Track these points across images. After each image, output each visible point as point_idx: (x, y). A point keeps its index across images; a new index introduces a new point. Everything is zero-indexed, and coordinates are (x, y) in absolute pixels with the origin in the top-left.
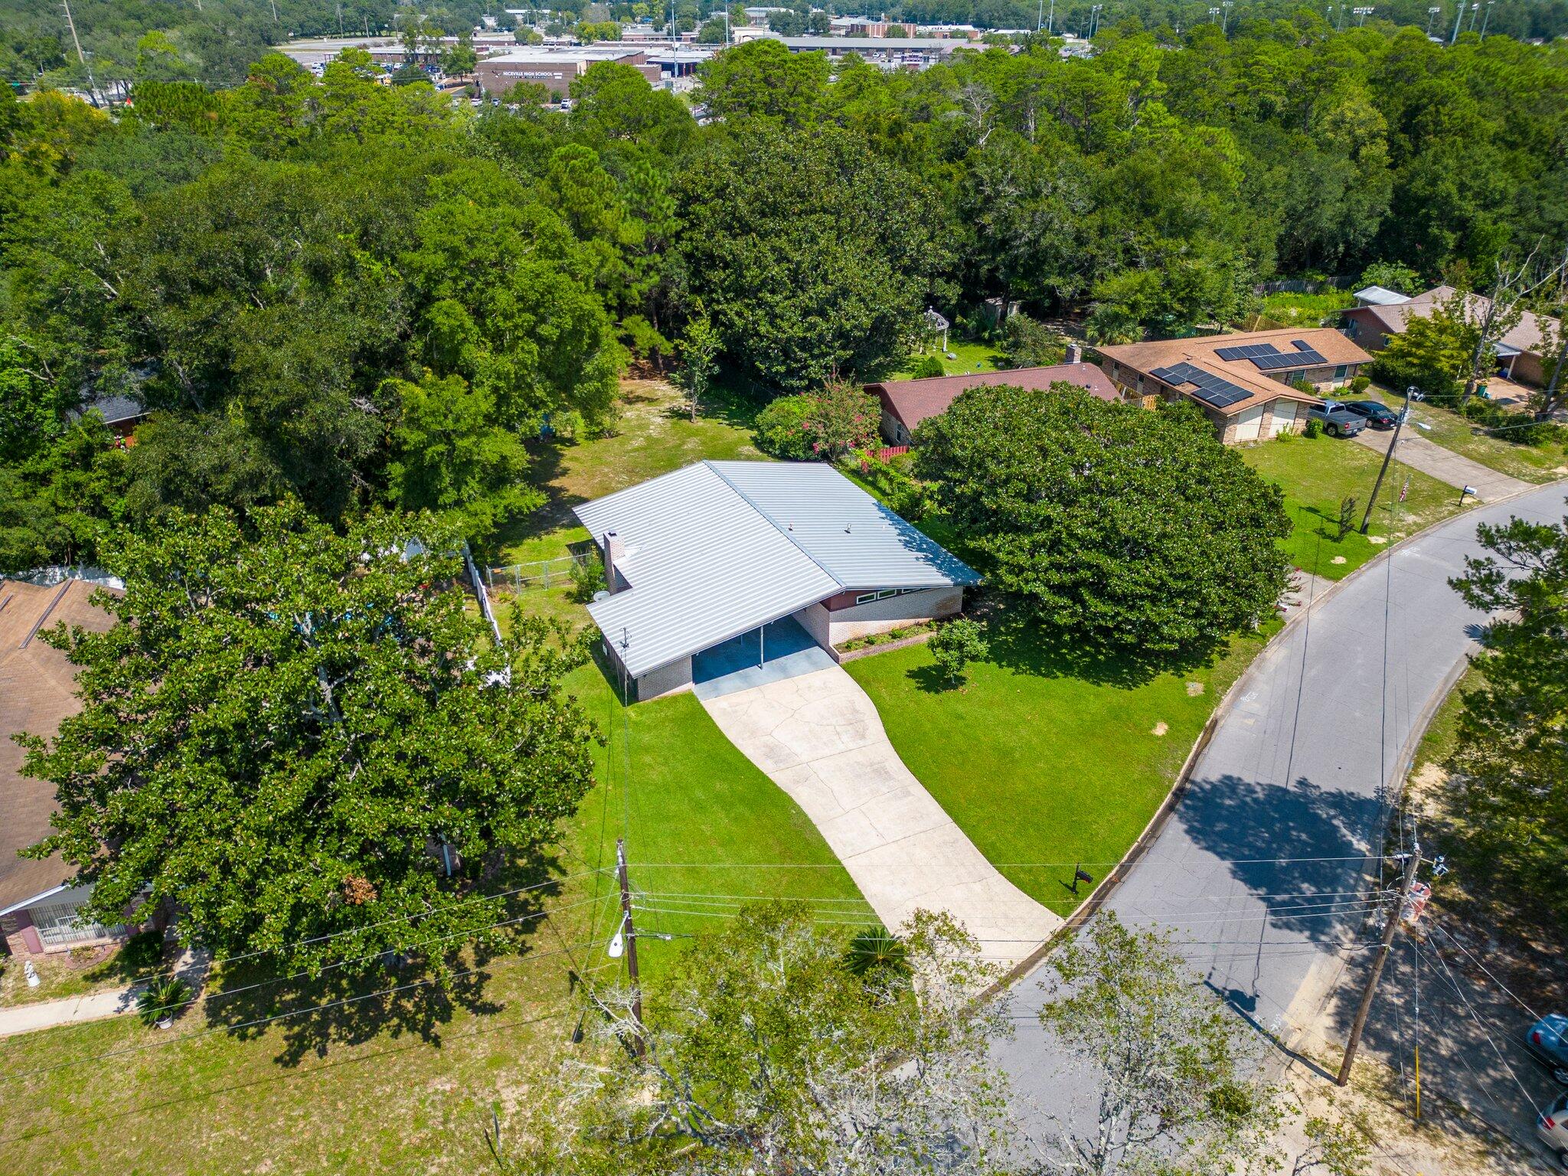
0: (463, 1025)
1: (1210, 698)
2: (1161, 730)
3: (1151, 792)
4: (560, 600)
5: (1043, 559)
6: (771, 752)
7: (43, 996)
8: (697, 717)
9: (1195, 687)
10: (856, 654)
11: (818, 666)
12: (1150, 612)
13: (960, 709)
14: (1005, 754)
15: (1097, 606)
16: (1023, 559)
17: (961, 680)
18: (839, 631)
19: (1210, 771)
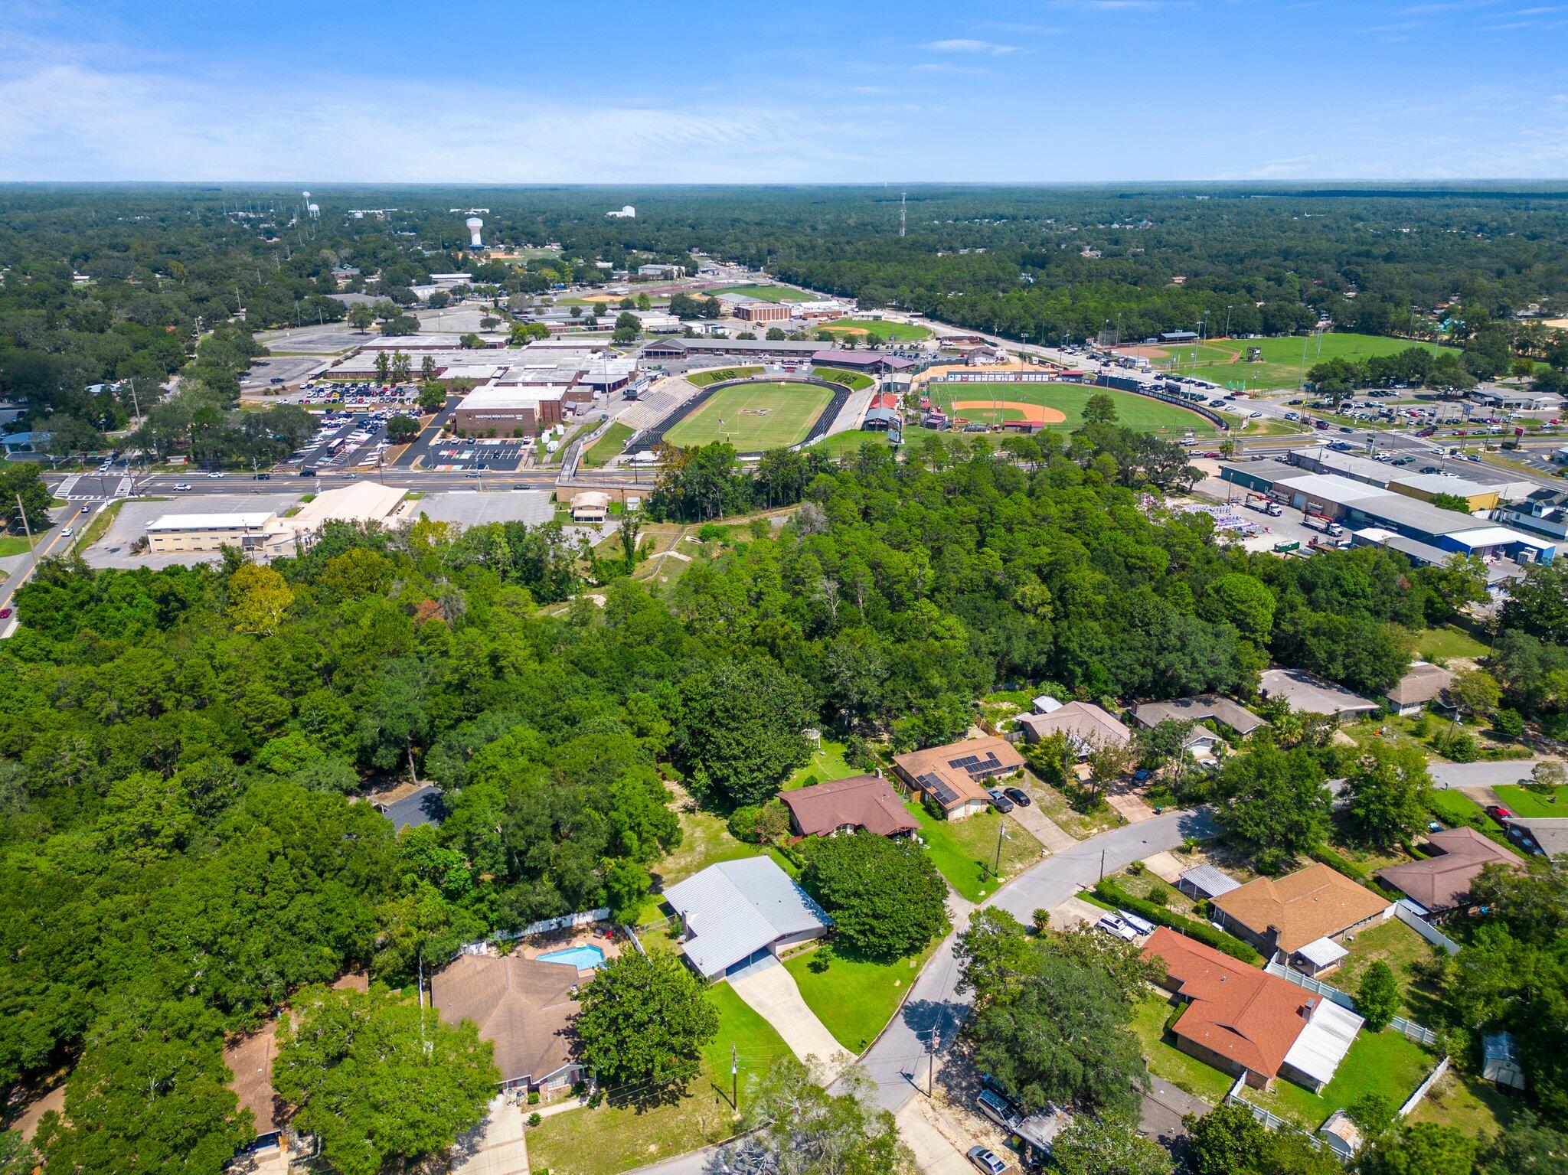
0: (683, 1101)
1: (918, 967)
2: (898, 983)
3: (891, 1009)
4: (663, 937)
5: (853, 920)
6: (759, 1004)
7: (554, 1103)
8: (730, 992)
9: (913, 964)
10: (787, 958)
11: (773, 965)
12: (891, 941)
13: (826, 980)
14: (842, 998)
15: (872, 939)
16: (845, 921)
17: (827, 967)
18: (780, 949)
19: (915, 997)
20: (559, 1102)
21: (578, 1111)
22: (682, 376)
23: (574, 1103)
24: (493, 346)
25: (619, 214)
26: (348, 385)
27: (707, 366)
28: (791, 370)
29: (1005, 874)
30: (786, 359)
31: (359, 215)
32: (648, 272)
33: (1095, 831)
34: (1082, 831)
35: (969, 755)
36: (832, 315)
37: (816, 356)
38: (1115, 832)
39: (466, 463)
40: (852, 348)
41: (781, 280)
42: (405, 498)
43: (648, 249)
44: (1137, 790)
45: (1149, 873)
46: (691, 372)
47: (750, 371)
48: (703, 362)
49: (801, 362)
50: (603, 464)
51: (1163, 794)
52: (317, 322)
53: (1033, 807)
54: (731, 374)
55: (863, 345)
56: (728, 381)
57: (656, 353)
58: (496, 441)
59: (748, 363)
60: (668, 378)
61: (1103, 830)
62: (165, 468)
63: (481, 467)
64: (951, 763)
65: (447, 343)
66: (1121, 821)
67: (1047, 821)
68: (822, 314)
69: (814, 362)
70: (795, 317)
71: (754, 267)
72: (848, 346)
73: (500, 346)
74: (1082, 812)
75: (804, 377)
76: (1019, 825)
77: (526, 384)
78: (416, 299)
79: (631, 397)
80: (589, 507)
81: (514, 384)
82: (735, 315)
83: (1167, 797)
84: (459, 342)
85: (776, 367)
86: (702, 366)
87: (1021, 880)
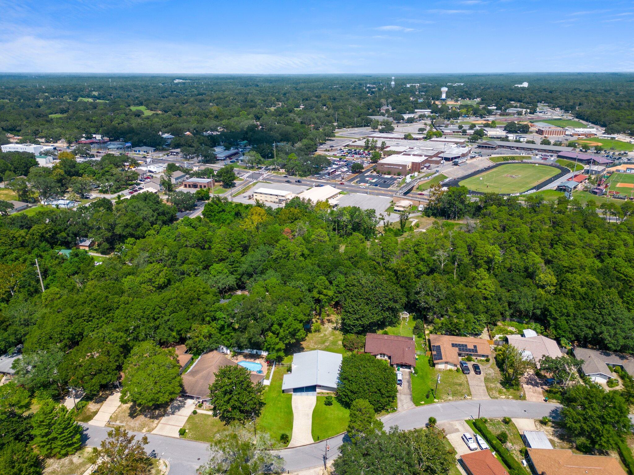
4: (286, 370)
6: (296, 407)
7: (205, 410)
8: (290, 398)
10: (320, 395)
11: (313, 395)
13: (330, 409)
14: (327, 418)
17: (331, 404)
18: (318, 390)
20: (207, 410)
21: (209, 416)
22: (488, 157)
23: (211, 413)
24: (417, 139)
25: (519, 86)
26: (353, 150)
27: (504, 154)
28: (546, 159)
29: (440, 398)
30: (544, 154)
31: (408, 86)
32: (510, 111)
33: (504, 397)
34: (497, 395)
35: (464, 343)
36: (588, 135)
37: (560, 154)
38: (514, 401)
39: (371, 183)
40: (586, 151)
41: (577, 118)
42: (340, 193)
43: (520, 101)
44: (544, 387)
45: (514, 425)
46: (493, 156)
47: (524, 157)
48: (502, 152)
49: (552, 156)
50: (424, 190)
51: (555, 393)
52: (362, 126)
53: (482, 376)
54: (513, 158)
55: (592, 151)
56: (510, 161)
57: (483, 147)
58: (389, 176)
59: (524, 154)
60: (480, 158)
61: (508, 398)
62: (277, 173)
63: (376, 185)
64: (452, 344)
65: (399, 137)
66: (523, 398)
67: (483, 384)
68: (582, 135)
69: (559, 156)
70: (567, 135)
71: (567, 111)
72: (584, 150)
73: (420, 139)
74: (504, 387)
75: (550, 163)
76: (467, 381)
77: (414, 155)
78: (403, 119)
79: (456, 164)
80: (401, 206)
81: (409, 155)
82: (537, 132)
83: (558, 395)
84: (404, 137)
85: (537, 157)
86: (501, 154)
87: (446, 404)
